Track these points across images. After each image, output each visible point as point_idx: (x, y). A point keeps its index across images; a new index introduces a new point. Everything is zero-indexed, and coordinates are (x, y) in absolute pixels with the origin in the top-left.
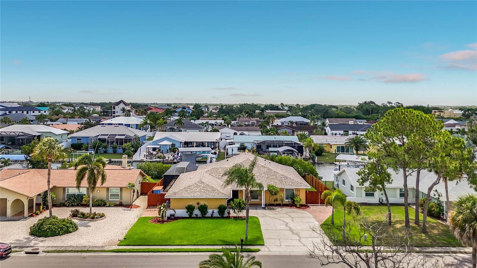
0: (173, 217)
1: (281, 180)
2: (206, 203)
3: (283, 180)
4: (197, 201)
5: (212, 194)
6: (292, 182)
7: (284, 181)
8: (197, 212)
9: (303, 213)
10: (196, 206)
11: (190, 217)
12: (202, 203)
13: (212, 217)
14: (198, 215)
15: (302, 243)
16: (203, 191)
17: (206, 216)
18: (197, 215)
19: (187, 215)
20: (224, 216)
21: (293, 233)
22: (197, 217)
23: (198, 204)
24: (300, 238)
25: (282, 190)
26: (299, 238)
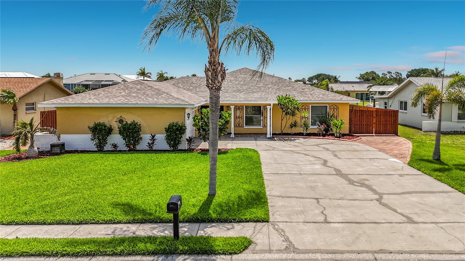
0: (57, 150)
1: (303, 92)
2: (138, 120)
3: (306, 92)
4: (119, 116)
5: (153, 100)
6: (323, 94)
7: (308, 93)
8: (116, 139)
9: (352, 145)
10: (116, 126)
11: (100, 150)
12: (129, 119)
13: (151, 150)
14: (118, 145)
15: (395, 211)
16: (133, 95)
17: (138, 147)
18: (115, 146)
19: (92, 145)
20: (180, 147)
21: (351, 182)
22: (115, 150)
23: (121, 121)
24: (381, 195)
25: (305, 106)
26: (377, 197)
